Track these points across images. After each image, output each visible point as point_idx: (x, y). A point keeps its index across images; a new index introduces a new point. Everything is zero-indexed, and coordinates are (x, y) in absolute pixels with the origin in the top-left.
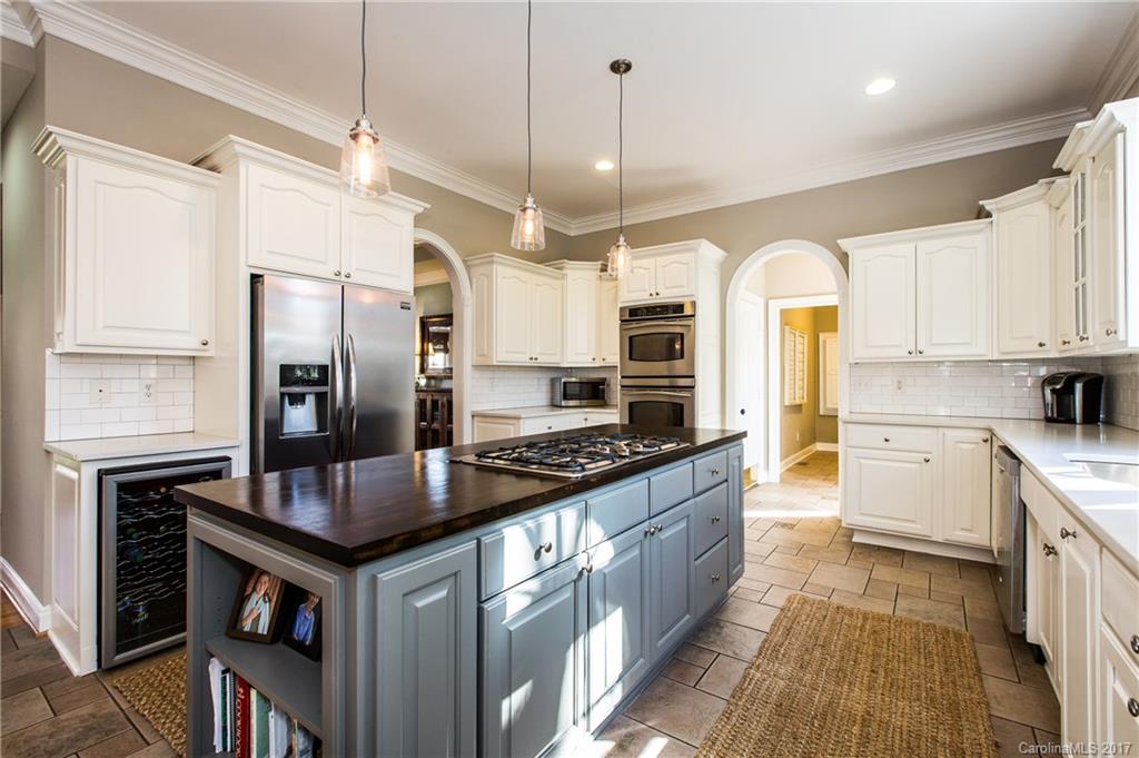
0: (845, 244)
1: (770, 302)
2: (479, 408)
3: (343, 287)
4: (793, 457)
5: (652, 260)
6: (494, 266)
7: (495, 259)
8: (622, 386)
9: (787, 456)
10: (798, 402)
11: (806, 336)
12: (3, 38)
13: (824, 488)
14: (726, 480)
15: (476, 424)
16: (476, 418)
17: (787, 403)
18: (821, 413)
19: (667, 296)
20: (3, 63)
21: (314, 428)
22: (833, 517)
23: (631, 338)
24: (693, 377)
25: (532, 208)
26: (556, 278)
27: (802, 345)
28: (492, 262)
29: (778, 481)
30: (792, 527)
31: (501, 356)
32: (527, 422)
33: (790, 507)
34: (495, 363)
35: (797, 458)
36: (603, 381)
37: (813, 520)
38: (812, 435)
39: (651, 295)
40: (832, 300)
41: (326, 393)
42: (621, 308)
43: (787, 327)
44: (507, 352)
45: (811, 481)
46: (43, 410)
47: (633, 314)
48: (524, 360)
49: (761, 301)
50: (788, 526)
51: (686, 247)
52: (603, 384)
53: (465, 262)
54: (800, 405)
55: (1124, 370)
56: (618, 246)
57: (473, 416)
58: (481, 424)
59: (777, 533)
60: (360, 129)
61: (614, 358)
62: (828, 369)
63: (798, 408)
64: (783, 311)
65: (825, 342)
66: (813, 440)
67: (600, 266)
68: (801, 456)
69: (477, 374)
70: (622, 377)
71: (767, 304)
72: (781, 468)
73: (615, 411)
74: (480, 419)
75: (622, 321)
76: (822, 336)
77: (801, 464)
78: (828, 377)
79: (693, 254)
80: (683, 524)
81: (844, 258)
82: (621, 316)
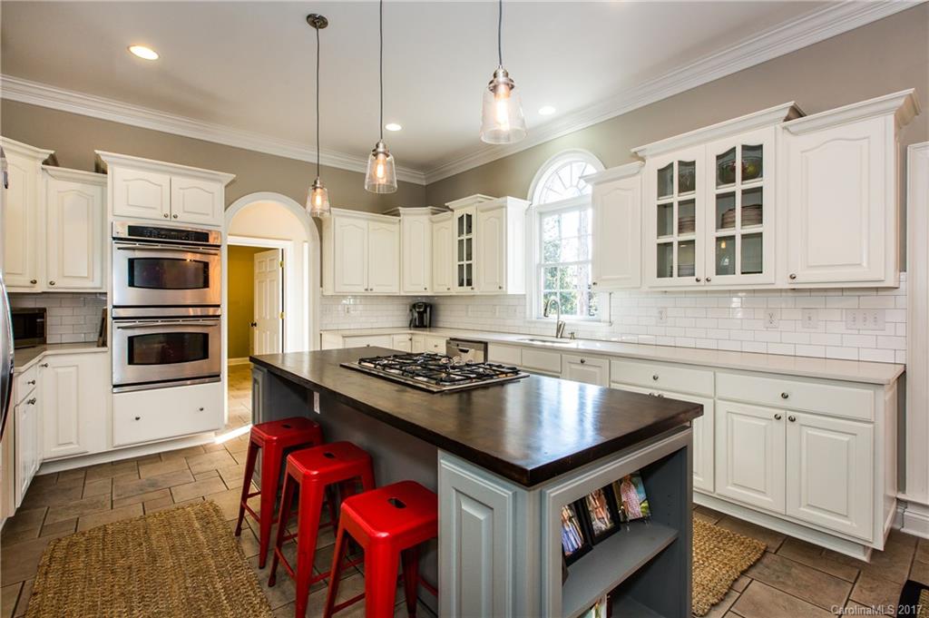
23: (132, 261)
24: (219, 305)
39: (165, 216)
47: (135, 233)
55: (440, 301)
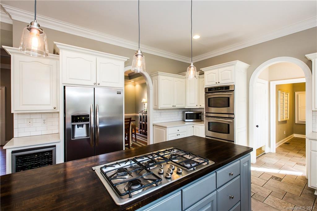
0: (309, 56)
1: (271, 82)
2: (155, 122)
3: (94, 88)
4: (282, 141)
5: (217, 70)
6: (159, 76)
7: (159, 74)
8: (206, 116)
9: (279, 140)
10: (285, 119)
11: (289, 94)
12: (1, 22)
13: (298, 158)
14: (240, 175)
15: (154, 128)
16: (154, 126)
17: (279, 120)
18: (296, 122)
19: (223, 83)
20: (1, 29)
21: (86, 135)
22: (303, 177)
23: (209, 99)
24: (234, 114)
25: (140, 55)
26: (183, 78)
27: (287, 98)
28: (158, 75)
29: (275, 152)
30: (280, 180)
31: (161, 106)
32: (169, 129)
33: (280, 168)
34: (159, 108)
35: (284, 141)
36: (200, 113)
37: (291, 176)
38: (292, 131)
39: (216, 83)
40: (303, 80)
41: (89, 124)
42: (205, 88)
43: (279, 91)
44: (163, 104)
45: (291, 154)
46: (13, 128)
47: (209, 90)
48: (170, 106)
49: (267, 82)
50: (278, 179)
51: (231, 64)
52: (201, 114)
53: (150, 75)
54: (286, 121)
56: (191, 67)
57: (153, 125)
58: (156, 128)
59: (272, 182)
60: (33, 26)
61: (203, 106)
62: (299, 106)
63: (285, 122)
64: (277, 86)
65: (298, 95)
66: (292, 133)
67: (199, 73)
68: (286, 140)
69: (155, 111)
70: (206, 113)
71: (270, 82)
72: (276, 146)
73: (204, 125)
74: (155, 126)
75: (206, 93)
76: (296, 93)
77: (286, 143)
78: (299, 109)
79: (233, 66)
80: (209, 206)
81: (309, 63)
82: (205, 91)
